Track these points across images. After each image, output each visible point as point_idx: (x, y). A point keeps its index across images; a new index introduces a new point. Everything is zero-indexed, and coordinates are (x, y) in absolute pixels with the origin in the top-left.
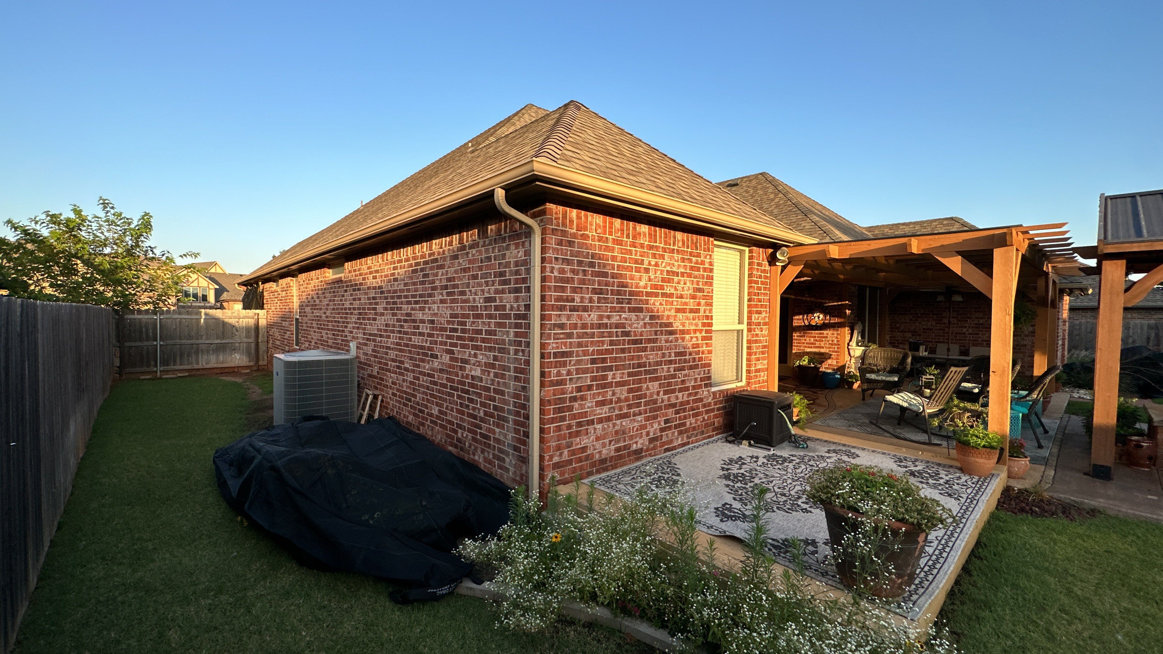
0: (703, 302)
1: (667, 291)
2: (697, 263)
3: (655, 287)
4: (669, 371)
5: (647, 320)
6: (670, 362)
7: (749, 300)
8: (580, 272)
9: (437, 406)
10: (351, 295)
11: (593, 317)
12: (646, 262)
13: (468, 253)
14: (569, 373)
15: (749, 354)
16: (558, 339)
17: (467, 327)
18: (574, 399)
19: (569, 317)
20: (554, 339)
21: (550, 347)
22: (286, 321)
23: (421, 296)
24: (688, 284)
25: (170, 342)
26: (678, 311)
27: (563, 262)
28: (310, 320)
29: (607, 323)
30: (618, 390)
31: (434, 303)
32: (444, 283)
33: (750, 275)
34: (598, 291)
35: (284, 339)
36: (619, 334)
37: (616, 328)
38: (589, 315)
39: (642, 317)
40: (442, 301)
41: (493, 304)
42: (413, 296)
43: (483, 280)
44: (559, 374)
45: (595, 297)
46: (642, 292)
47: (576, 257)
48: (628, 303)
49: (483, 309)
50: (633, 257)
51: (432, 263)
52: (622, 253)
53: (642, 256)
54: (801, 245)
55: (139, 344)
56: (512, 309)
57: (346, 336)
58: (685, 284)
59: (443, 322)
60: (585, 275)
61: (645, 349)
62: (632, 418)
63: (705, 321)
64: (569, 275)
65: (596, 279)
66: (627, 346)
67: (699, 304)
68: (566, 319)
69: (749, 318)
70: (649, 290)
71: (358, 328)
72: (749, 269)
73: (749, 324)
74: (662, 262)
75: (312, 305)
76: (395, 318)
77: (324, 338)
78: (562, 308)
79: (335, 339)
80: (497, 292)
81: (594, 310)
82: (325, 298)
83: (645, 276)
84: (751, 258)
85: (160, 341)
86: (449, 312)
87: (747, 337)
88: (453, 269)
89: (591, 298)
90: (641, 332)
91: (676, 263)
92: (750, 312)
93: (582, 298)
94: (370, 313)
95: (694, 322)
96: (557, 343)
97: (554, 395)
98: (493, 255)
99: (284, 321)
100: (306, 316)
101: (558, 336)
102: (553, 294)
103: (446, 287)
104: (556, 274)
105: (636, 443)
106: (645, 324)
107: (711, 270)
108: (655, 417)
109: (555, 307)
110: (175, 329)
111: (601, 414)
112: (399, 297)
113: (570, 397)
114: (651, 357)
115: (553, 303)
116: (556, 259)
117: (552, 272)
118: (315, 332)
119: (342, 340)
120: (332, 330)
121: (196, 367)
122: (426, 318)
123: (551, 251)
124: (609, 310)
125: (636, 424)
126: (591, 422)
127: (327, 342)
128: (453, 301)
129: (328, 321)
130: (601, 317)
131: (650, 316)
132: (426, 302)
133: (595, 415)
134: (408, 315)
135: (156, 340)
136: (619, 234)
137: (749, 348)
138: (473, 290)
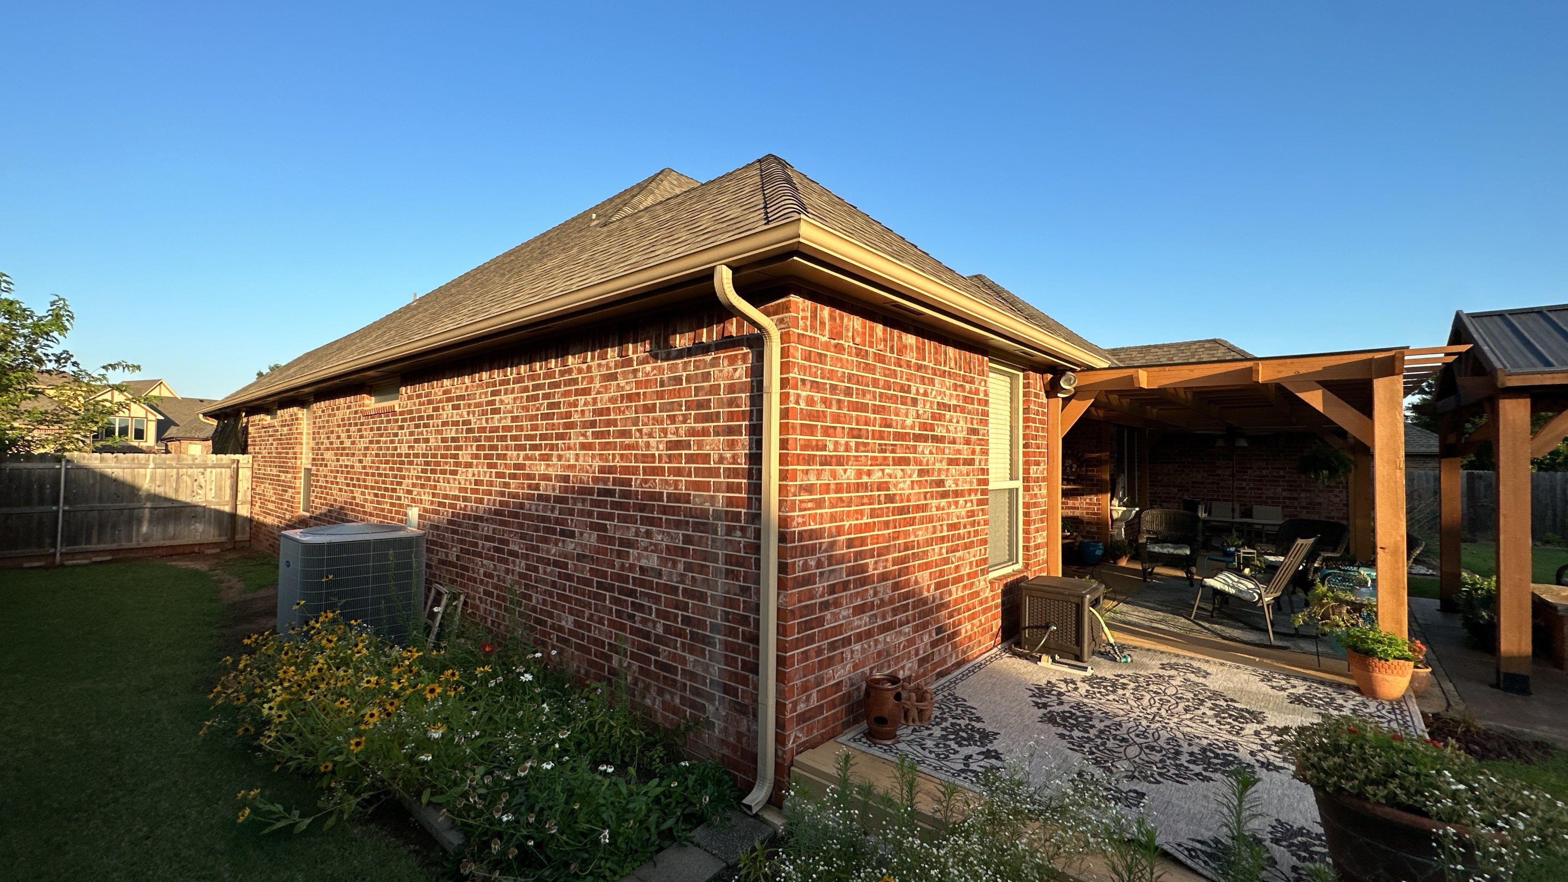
0: (978, 448)
1: (939, 432)
2: (970, 392)
3: (924, 426)
4: (941, 554)
5: (915, 477)
6: (942, 539)
7: (1026, 446)
8: (834, 403)
9: (571, 614)
10: (412, 434)
11: (848, 474)
12: (913, 390)
13: (635, 372)
14: (819, 564)
15: (1027, 523)
16: (805, 510)
17: (633, 488)
18: (825, 606)
19: (819, 474)
20: (800, 510)
21: (795, 523)
22: (287, 472)
23: (543, 437)
24: (962, 423)
25: (79, 506)
26: (951, 462)
27: (811, 387)
28: (332, 471)
29: (866, 483)
30: (880, 586)
31: (569, 449)
32: (589, 417)
33: (1026, 410)
34: (855, 433)
35: (283, 500)
36: (882, 499)
37: (878, 490)
38: (845, 471)
39: (909, 472)
40: (584, 447)
41: (683, 452)
42: (529, 438)
43: (665, 414)
44: (806, 567)
45: (853, 442)
46: (909, 434)
47: (828, 379)
48: (893, 451)
49: (665, 459)
50: (898, 381)
51: (565, 386)
52: (885, 376)
53: (908, 380)
54: (1091, 369)
55: (26, 510)
56: (721, 459)
57: (399, 498)
58: (958, 422)
59: (585, 479)
60: (840, 408)
61: (912, 522)
62: (898, 629)
63: (980, 477)
64: (819, 407)
65: (854, 414)
66: (892, 518)
67: (973, 452)
68: (815, 478)
69: (1026, 471)
70: (917, 431)
71: (423, 486)
72: (1024, 402)
73: (1026, 480)
74: (932, 390)
75: (338, 449)
76: (494, 471)
77: (358, 501)
78: (810, 460)
79: (378, 503)
80: (692, 432)
81: (850, 463)
82: (361, 437)
83: (912, 410)
84: (1026, 386)
85: (65, 503)
86: (597, 464)
87: (1024, 498)
88: (606, 396)
89: (847, 443)
90: (908, 496)
91: (948, 392)
92: (1026, 463)
93: (836, 443)
94: (446, 463)
95: (968, 478)
96: (803, 516)
97: (800, 601)
98: (685, 374)
99: (283, 472)
100: (326, 466)
101: (804, 505)
102: (799, 437)
103: (593, 424)
104: (803, 405)
105: (903, 668)
106: (912, 482)
107: (986, 403)
108: (925, 626)
109: (801, 458)
110: (94, 485)
111: (860, 627)
112: (503, 438)
113: (821, 603)
114: (920, 533)
115: (798, 452)
116: (803, 381)
117: (797, 403)
118: (341, 490)
119: (392, 505)
120: (373, 488)
121: (126, 545)
122: (551, 472)
123: (796, 369)
124: (869, 462)
125: (902, 639)
126: (847, 642)
127: (363, 506)
128: (605, 446)
129: (367, 474)
130: (859, 474)
131: (919, 470)
132: (552, 447)
133: (852, 630)
134: (517, 466)
135: (56, 502)
136: (882, 347)
137: (1026, 514)
138: (645, 429)
